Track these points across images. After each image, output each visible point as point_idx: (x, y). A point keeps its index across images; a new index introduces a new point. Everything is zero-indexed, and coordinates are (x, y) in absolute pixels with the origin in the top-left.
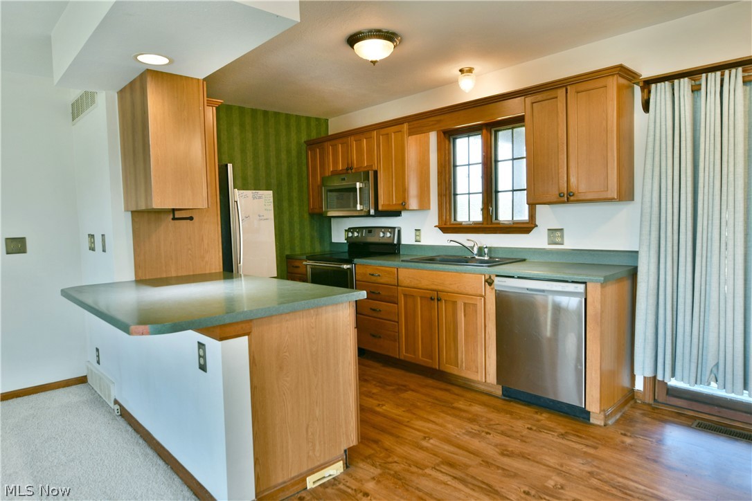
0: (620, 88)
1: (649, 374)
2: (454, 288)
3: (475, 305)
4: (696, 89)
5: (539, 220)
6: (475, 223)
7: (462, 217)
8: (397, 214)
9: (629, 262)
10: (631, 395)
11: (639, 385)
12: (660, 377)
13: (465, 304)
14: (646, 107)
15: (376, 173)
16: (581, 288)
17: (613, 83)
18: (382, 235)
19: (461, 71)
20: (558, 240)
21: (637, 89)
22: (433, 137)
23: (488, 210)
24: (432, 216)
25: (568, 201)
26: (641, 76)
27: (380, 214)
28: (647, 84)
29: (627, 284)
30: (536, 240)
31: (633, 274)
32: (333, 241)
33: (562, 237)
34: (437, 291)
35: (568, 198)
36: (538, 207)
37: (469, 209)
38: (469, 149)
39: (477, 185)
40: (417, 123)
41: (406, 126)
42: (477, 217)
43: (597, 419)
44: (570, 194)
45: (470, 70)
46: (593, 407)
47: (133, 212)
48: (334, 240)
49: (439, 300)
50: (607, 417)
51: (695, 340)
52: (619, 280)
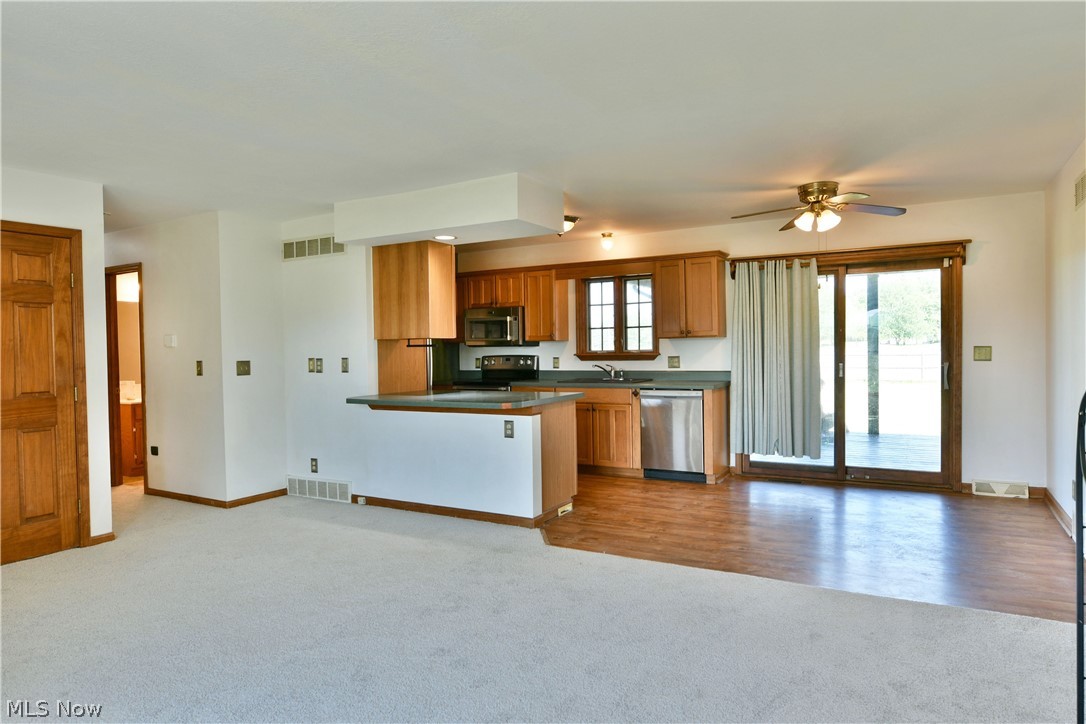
0: (718, 261)
1: (739, 451)
2: (607, 400)
3: (625, 411)
4: (761, 268)
5: (661, 350)
6: (608, 352)
7: (595, 346)
8: (535, 344)
9: (724, 379)
10: (728, 470)
11: (733, 463)
12: (746, 453)
13: (616, 411)
14: (733, 276)
15: (523, 308)
16: (700, 393)
17: (714, 261)
18: (522, 362)
19: (604, 235)
20: (676, 364)
21: (728, 264)
22: (571, 283)
23: (620, 342)
24: (571, 346)
25: (687, 337)
26: (728, 255)
27: (527, 344)
28: (734, 262)
29: (724, 392)
30: (660, 365)
31: (728, 386)
32: (461, 369)
33: (679, 362)
34: (592, 403)
35: (686, 334)
36: (660, 340)
37: (602, 340)
38: (601, 293)
39: (610, 321)
40: (565, 270)
41: (554, 272)
42: (610, 346)
43: (710, 481)
44: (688, 332)
45: (610, 235)
46: (709, 472)
47: (378, 340)
48: (463, 367)
49: (594, 410)
50: (717, 479)
51: (765, 426)
52: (720, 389)
